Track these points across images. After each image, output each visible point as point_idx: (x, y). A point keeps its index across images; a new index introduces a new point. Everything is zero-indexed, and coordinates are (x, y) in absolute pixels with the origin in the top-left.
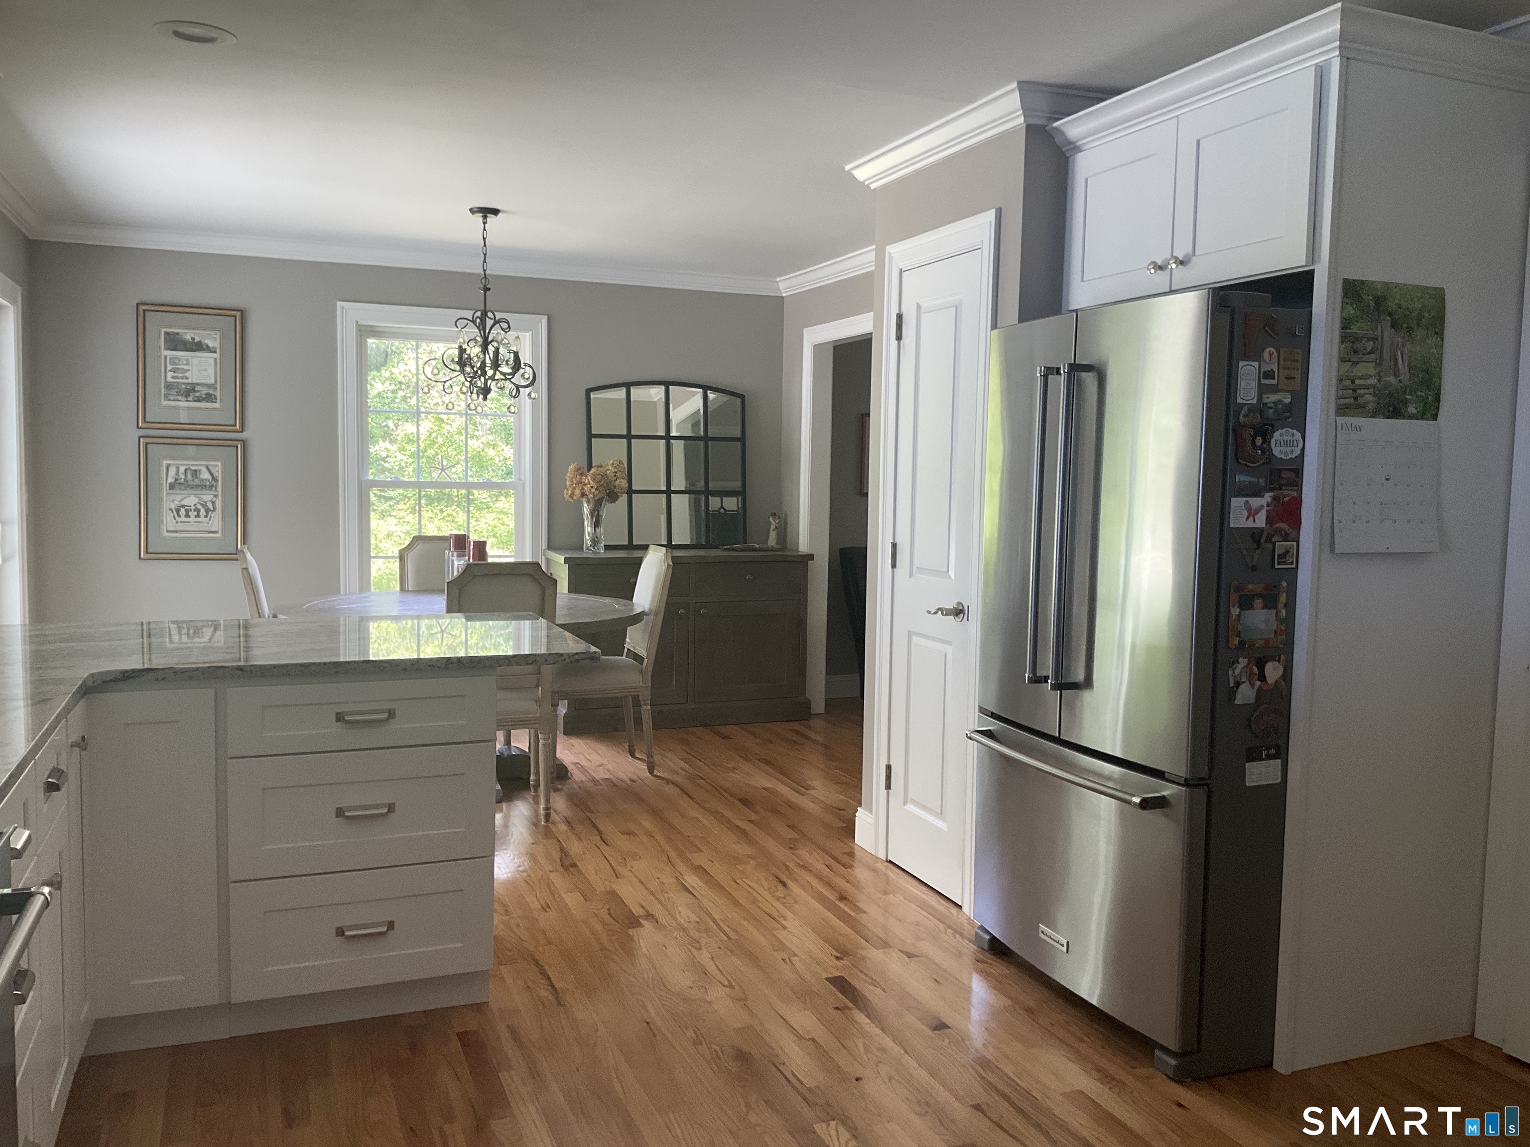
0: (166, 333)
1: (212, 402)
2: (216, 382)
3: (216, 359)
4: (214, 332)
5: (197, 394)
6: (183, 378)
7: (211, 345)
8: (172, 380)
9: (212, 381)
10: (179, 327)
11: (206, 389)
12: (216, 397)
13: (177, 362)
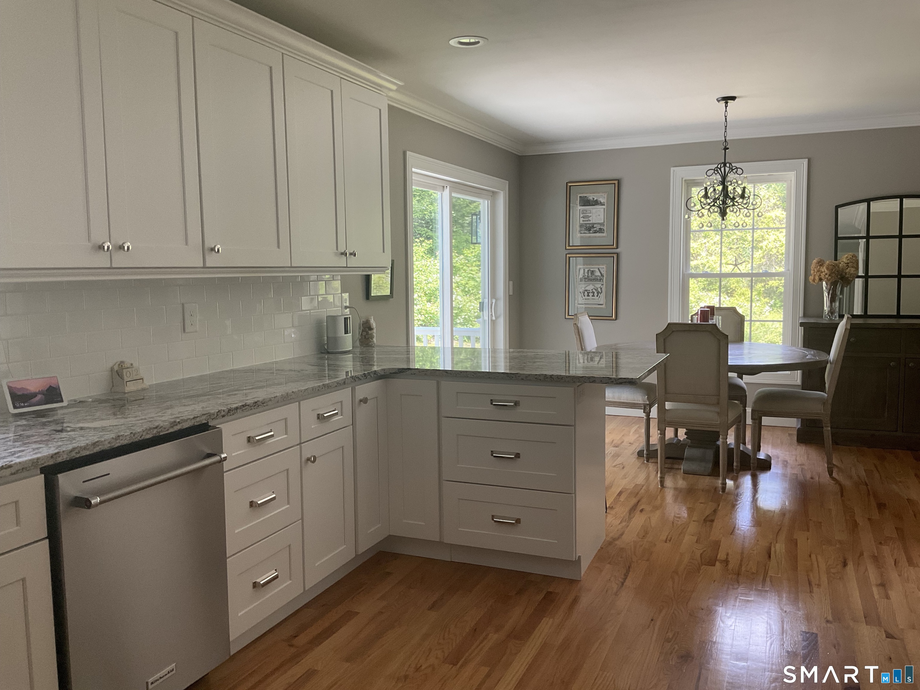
0: (580, 197)
1: (602, 233)
2: (604, 221)
3: (604, 209)
4: (604, 194)
5: (595, 229)
6: (587, 221)
7: (602, 201)
8: (583, 222)
9: (602, 221)
10: (587, 193)
11: (599, 226)
12: (604, 230)
13: (585, 212)
